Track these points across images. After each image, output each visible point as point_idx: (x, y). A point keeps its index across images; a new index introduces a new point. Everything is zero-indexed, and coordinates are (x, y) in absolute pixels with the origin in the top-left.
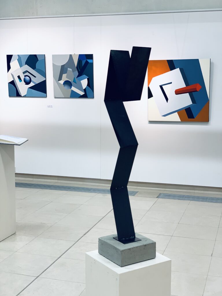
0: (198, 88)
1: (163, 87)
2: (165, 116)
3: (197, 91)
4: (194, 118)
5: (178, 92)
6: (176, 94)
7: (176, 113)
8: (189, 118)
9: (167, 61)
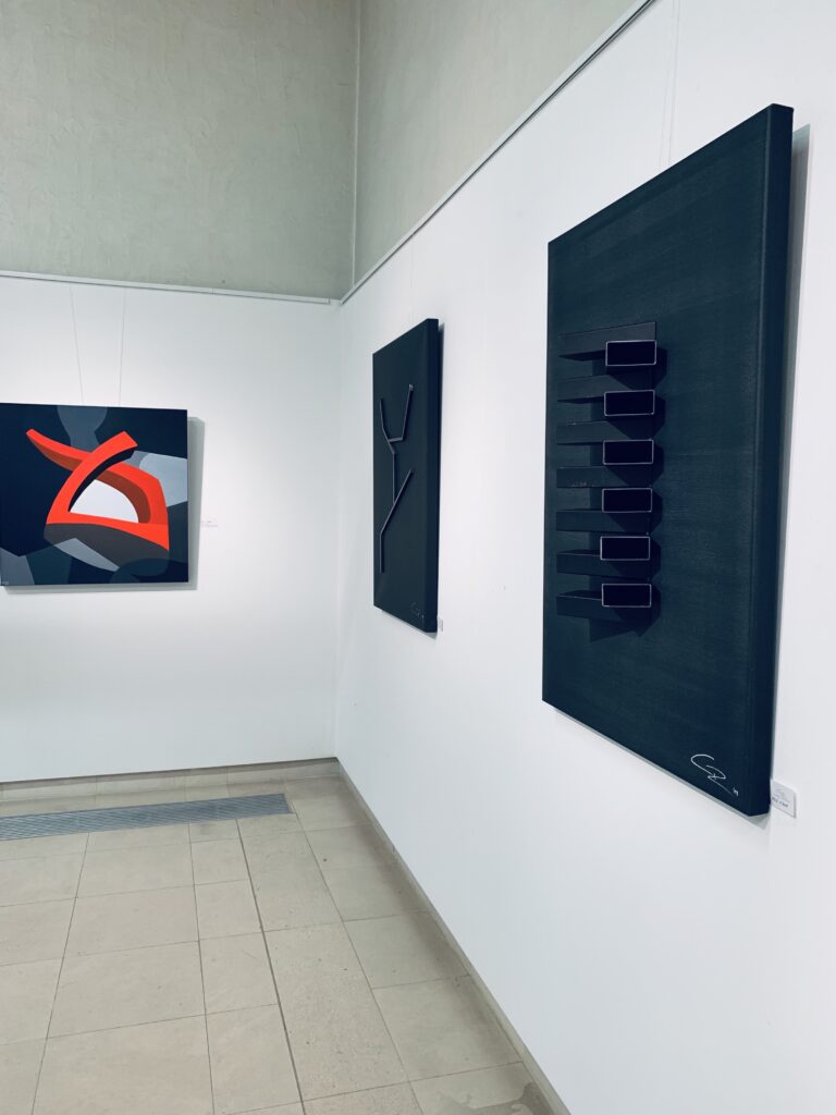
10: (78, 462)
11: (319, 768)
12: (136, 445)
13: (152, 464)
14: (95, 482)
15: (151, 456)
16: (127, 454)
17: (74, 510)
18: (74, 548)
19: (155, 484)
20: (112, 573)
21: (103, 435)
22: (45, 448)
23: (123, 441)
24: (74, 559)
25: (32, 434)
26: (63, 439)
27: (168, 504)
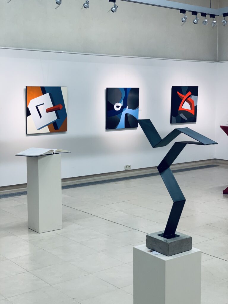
0: (61, 107)
1: (38, 107)
2: (39, 129)
3: (60, 110)
4: (58, 129)
5: (48, 111)
6: (47, 112)
7: (47, 126)
8: (55, 129)
9: (40, 88)
10: (183, 98)
13: (193, 97)
14: (186, 102)
16: (190, 96)
17: (182, 108)
18: (182, 115)
19: (193, 101)
20: (186, 120)
21: (187, 92)
22: (180, 96)
23: (190, 93)
24: (181, 117)
25: (178, 92)
26: (182, 93)
27: (195, 106)
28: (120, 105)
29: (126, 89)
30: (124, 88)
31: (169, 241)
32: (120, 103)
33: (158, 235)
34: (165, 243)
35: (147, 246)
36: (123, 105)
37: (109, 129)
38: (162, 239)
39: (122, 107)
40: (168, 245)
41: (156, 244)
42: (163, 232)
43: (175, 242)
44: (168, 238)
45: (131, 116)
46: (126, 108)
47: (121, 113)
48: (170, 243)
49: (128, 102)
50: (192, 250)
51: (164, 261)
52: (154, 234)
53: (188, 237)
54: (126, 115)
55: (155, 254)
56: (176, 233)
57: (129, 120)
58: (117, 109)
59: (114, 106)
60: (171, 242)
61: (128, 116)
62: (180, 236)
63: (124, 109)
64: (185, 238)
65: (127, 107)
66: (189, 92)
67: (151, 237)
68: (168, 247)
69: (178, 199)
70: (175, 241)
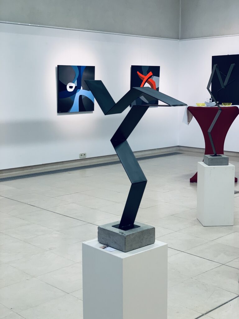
10: (144, 78)
11: (175, 148)
12: (152, 74)
13: (154, 78)
14: (146, 83)
15: (155, 77)
16: (151, 77)
18: (143, 98)
19: (154, 82)
21: (148, 72)
22: (140, 76)
23: (151, 74)
24: (142, 100)
25: (138, 72)
26: (142, 73)
27: (157, 87)
28: (74, 85)
29: (79, 67)
30: (78, 66)
31: (126, 233)
32: (74, 83)
33: (112, 226)
34: (121, 235)
35: (98, 241)
36: (76, 86)
37: (61, 112)
38: (117, 231)
39: (76, 87)
40: (125, 238)
41: (110, 237)
42: (119, 223)
43: (133, 234)
44: (125, 229)
45: (86, 97)
46: (80, 88)
47: (74, 95)
48: (128, 236)
49: (83, 82)
50: (155, 243)
51: (121, 260)
52: (107, 225)
53: (150, 227)
54: (81, 96)
55: (109, 250)
56: (135, 223)
57: (84, 103)
58: (69, 90)
59: (66, 86)
60: (128, 234)
61: (83, 97)
62: (140, 227)
63: (78, 90)
64: (146, 229)
65: (82, 88)
66: (150, 72)
67: (104, 229)
68: (125, 241)
69: (138, 180)
70: (134, 232)
